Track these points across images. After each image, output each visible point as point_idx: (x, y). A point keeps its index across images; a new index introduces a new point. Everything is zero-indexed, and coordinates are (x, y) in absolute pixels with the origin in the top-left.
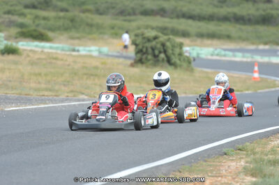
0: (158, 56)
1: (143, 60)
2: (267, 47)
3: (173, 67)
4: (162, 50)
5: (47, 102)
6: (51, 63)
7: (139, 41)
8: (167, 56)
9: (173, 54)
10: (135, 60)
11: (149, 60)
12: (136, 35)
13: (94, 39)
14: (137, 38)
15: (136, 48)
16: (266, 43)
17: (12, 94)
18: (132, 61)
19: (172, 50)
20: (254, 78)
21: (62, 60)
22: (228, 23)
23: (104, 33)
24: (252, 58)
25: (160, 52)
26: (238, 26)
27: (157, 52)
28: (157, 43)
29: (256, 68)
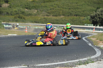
29: (26, 29)
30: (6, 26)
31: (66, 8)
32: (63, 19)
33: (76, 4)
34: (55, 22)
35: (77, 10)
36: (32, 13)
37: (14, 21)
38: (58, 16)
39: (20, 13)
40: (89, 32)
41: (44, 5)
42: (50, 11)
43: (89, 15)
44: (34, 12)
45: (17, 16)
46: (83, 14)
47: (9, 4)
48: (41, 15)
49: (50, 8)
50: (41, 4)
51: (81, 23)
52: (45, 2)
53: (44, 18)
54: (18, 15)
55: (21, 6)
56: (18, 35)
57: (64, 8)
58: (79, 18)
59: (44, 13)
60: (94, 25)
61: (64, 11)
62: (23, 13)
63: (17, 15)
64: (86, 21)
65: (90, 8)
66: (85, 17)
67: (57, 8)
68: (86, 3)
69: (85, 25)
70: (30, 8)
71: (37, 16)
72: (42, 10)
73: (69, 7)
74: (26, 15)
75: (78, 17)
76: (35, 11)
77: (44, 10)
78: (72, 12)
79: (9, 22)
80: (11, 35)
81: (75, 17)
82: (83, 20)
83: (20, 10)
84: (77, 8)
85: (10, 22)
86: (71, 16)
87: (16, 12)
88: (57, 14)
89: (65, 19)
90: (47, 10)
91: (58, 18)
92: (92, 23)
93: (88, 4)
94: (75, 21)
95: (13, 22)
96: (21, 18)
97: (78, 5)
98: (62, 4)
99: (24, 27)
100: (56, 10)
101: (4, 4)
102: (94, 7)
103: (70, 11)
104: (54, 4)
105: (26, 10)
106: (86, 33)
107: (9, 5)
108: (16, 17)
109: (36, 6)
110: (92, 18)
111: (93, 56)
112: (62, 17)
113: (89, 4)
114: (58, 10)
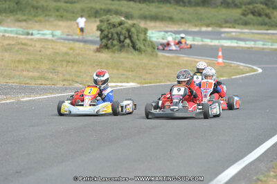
0: (123, 41)
1: (108, 45)
3: (137, 52)
4: (127, 35)
5: (51, 91)
6: (21, 49)
7: (104, 26)
8: (132, 42)
9: (138, 39)
10: (101, 45)
11: (114, 46)
12: (101, 21)
13: (40, 21)
14: (102, 24)
15: (101, 34)
17: (12, 82)
18: (98, 47)
19: (137, 36)
20: (218, 63)
21: (31, 45)
22: (168, 5)
23: (49, 16)
24: (202, 41)
25: (125, 38)
26: (179, 8)
27: (122, 38)
28: (122, 28)
29: (220, 54)
37: (238, 24)
45: (249, 9)
54: (251, 7)
63: (248, 6)
79: (221, 27)
85: (226, 27)
95: (234, 28)
96: (260, 15)
108: (245, 11)
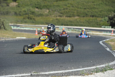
2: (12, 24)
4: (2, 24)
8: (4, 26)
16: (11, 23)
19: (6, 24)
20: (36, 34)
29: (37, 31)
30: (14, 27)
31: (81, 8)
32: (78, 20)
33: (92, 4)
34: (68, 23)
35: (93, 10)
36: (44, 13)
37: (23, 22)
38: (72, 16)
39: (30, 13)
40: (107, 35)
41: (56, 4)
42: (63, 11)
43: (107, 16)
44: (46, 13)
45: (27, 16)
46: (100, 14)
47: (18, 2)
48: (54, 15)
49: (63, 7)
50: (53, 4)
51: (98, 25)
52: (57, 1)
53: (57, 19)
54: (27, 15)
55: (30, 5)
56: (27, 38)
57: (79, 8)
58: (96, 19)
59: (56, 14)
60: (112, 27)
61: (78, 11)
62: (33, 13)
63: (26, 15)
64: (104, 22)
65: (108, 8)
66: (102, 18)
67: (71, 8)
68: (103, 2)
69: (102, 28)
70: (41, 7)
71: (48, 17)
72: (54, 9)
73: (84, 6)
74: (36, 16)
75: (94, 18)
76: (46, 11)
77: (57, 11)
78: (88, 12)
80: (19, 38)
81: (91, 18)
82: (100, 21)
83: (30, 9)
84: (94, 8)
86: (87, 17)
87: (25, 12)
88: (70, 14)
89: (80, 21)
90: (60, 10)
91: (72, 19)
92: (110, 25)
93: (105, 4)
94: (91, 22)
95: (22, 24)
96: (31, 19)
97: (94, 5)
98: (76, 4)
99: (34, 29)
100: (70, 10)
101: (11, 2)
102: (112, 7)
103: (86, 11)
104: (68, 4)
105: (37, 9)
106: (104, 36)
107: (17, 4)
108: (25, 17)
109: (48, 5)
110: (111, 19)
111: (112, 63)
112: (77, 18)
113: (107, 3)
114: (72, 10)
